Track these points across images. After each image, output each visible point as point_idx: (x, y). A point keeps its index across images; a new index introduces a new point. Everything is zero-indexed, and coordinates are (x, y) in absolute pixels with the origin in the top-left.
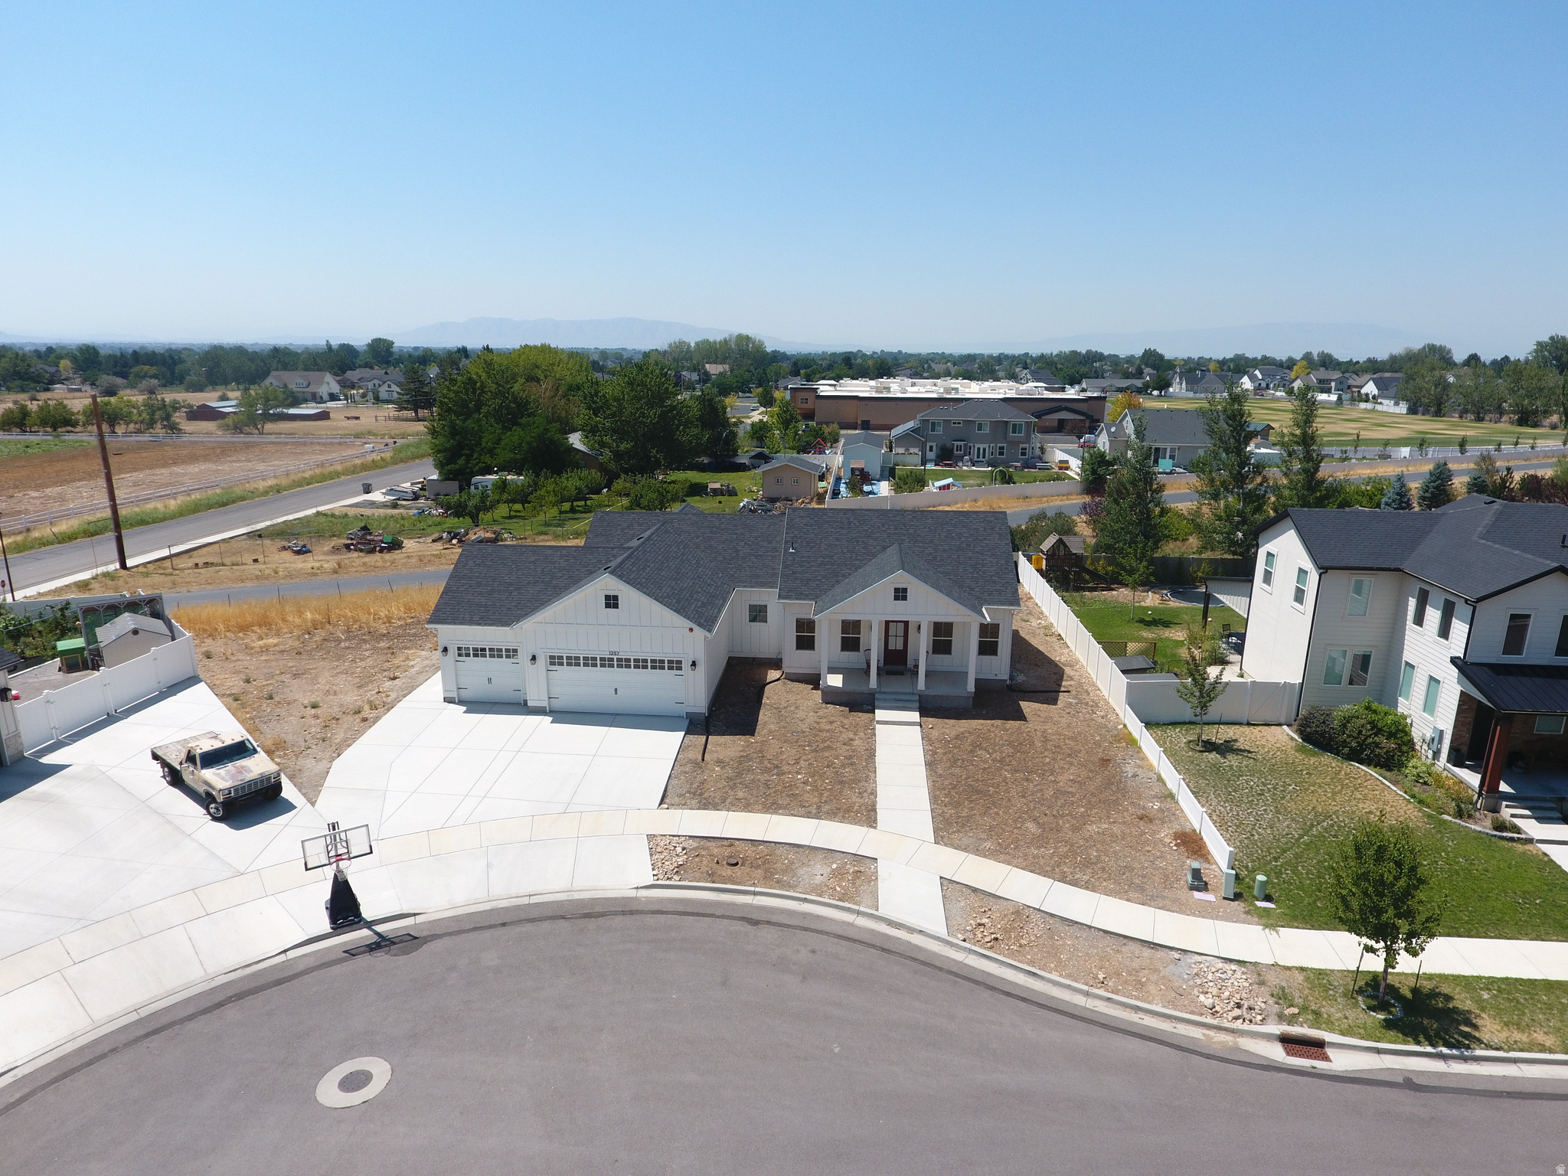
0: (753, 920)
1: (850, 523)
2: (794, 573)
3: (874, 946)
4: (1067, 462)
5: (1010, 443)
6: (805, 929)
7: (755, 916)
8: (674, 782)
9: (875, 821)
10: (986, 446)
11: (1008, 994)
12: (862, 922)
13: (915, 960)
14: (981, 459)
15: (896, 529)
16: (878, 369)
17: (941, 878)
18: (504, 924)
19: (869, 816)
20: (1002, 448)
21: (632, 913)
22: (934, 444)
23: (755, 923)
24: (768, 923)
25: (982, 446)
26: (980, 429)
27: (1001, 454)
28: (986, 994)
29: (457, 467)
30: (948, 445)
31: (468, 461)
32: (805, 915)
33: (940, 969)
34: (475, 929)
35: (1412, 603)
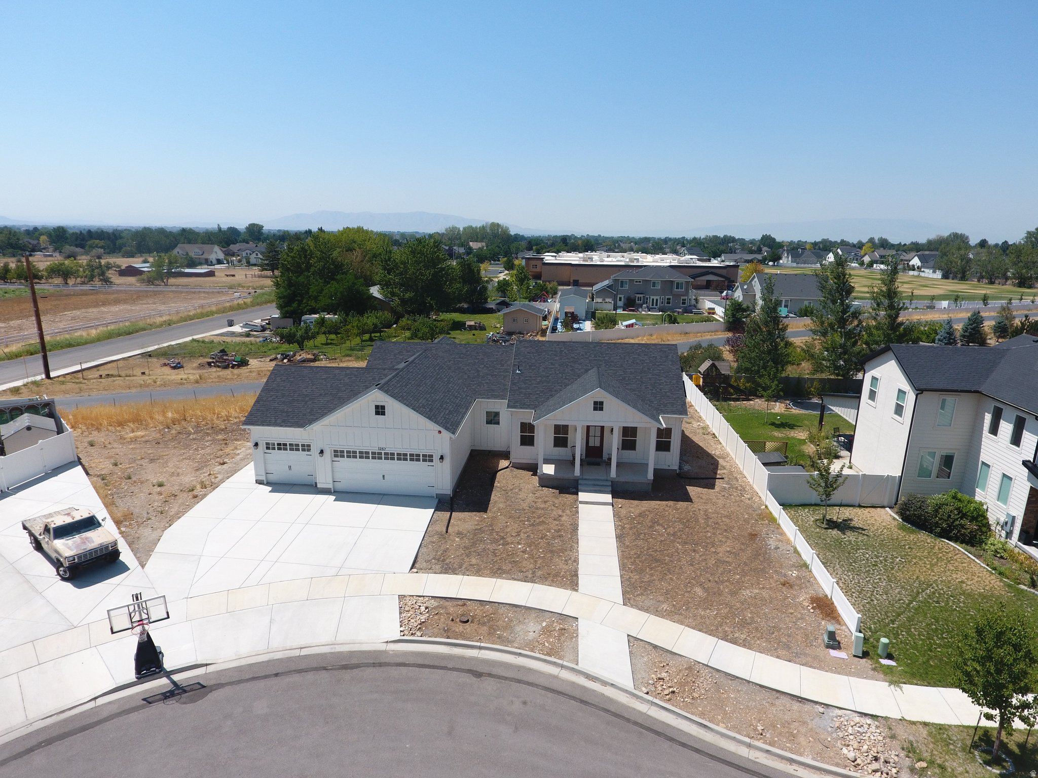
0: (477, 672)
1: (561, 351)
2: (520, 388)
3: (573, 698)
4: (713, 309)
5: (674, 295)
6: (519, 681)
7: (480, 669)
8: (423, 550)
9: (577, 585)
10: (658, 297)
11: (684, 745)
12: (565, 675)
13: (607, 711)
14: (654, 306)
15: (595, 356)
16: (585, 246)
17: (628, 635)
18: (276, 675)
19: (571, 581)
20: (669, 299)
21: (381, 665)
22: (622, 296)
23: (478, 675)
24: (490, 675)
25: (655, 298)
26: (654, 286)
27: (669, 303)
28: (666, 745)
29: (292, 308)
30: (632, 297)
31: (299, 305)
32: (520, 668)
33: (628, 720)
34: (254, 679)
35: (988, 418)
